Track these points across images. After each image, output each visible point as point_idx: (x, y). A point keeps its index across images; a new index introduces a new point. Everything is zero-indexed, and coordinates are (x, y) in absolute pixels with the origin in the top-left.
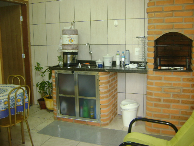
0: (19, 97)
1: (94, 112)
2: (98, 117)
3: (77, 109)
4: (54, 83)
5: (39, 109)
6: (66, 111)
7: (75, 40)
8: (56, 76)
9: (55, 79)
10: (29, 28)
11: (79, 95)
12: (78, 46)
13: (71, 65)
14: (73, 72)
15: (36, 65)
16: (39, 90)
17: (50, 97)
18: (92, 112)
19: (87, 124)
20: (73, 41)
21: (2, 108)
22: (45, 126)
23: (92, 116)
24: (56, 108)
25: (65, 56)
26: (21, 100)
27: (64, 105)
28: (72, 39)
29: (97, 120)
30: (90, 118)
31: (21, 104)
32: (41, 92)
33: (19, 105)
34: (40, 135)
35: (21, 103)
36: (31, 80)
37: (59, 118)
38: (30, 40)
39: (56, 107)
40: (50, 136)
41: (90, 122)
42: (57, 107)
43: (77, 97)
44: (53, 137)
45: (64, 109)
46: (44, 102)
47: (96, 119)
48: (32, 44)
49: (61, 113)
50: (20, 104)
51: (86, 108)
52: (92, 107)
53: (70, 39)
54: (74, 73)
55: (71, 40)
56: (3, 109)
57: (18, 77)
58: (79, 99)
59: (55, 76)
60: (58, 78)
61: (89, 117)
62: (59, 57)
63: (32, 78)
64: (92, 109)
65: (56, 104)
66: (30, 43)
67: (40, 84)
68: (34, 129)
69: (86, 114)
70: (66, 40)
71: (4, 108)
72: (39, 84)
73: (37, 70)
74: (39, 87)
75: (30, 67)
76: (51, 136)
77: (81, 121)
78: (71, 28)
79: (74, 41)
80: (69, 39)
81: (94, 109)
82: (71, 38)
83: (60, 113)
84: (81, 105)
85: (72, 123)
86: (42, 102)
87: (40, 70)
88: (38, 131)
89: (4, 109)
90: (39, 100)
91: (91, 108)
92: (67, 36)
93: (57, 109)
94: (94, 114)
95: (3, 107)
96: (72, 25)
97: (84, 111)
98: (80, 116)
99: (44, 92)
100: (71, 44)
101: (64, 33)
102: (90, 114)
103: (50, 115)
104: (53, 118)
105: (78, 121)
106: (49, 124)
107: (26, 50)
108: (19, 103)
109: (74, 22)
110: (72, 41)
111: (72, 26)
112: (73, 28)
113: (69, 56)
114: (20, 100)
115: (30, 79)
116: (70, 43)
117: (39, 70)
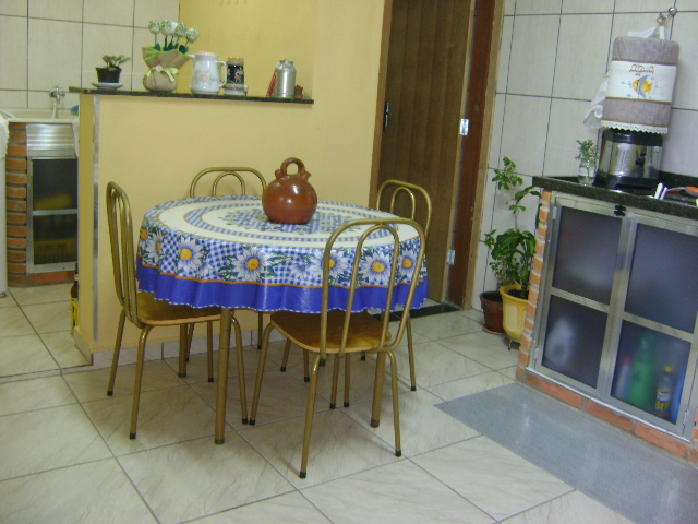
0: (382, 255)
1: (673, 394)
2: (684, 416)
3: (607, 363)
4: (541, 242)
5: (479, 328)
6: (564, 359)
7: (660, 84)
8: (554, 216)
9: (546, 227)
10: (500, 27)
11: (628, 308)
12: (670, 110)
13: (625, 184)
14: (620, 211)
15: (502, 167)
16: (492, 260)
17: (524, 294)
18: (665, 389)
19: (633, 434)
20: (649, 86)
21: (310, 278)
22: (474, 392)
23: (659, 407)
24: (529, 339)
25: (609, 143)
26: (386, 267)
27: (564, 333)
28: (649, 81)
29: (678, 427)
30: (654, 412)
31: (385, 284)
32: (500, 267)
33: (377, 284)
34: (442, 415)
35: (384, 279)
36: (473, 219)
37: (531, 379)
38: (494, 72)
39: (531, 332)
40: (474, 433)
41: (649, 428)
42: (533, 335)
43: (617, 314)
44: (483, 438)
45: (559, 350)
46: (502, 306)
47: (674, 422)
48: (500, 87)
49: (545, 361)
50: (381, 283)
51: (643, 368)
52: (668, 369)
53: (638, 78)
54: (624, 215)
55: (641, 84)
56: (313, 280)
57: (414, 190)
58: (625, 323)
59: (550, 214)
60: (558, 222)
61: (649, 406)
62: (585, 147)
63: (479, 210)
64: (667, 379)
65: (532, 322)
66: (494, 84)
67: (499, 237)
68: (430, 389)
69: (639, 391)
70: (623, 81)
71: (317, 279)
72: (495, 236)
73: (500, 184)
74: (493, 247)
75: (480, 172)
76: (478, 430)
77: (611, 412)
78: (655, 35)
79: (653, 88)
80: (633, 78)
81: (677, 380)
82: (643, 74)
83: (540, 361)
84: (626, 351)
85: (576, 410)
86: (495, 304)
87: (510, 185)
88: (441, 402)
89: (316, 284)
90: (486, 297)
91: (665, 373)
92: (628, 65)
93: (532, 342)
94: (671, 401)
95: (316, 275)
96: (661, 24)
97: (634, 377)
98: (613, 393)
99: (507, 272)
100: (641, 97)
101: (619, 51)
102: (655, 395)
103: (508, 359)
104: (512, 373)
105: (599, 411)
106: (489, 388)
107: (477, 108)
108: (379, 278)
109: (672, 14)
110: (644, 88)
111: (662, 29)
112: (662, 36)
113: (624, 147)
114: (382, 268)
115: (471, 214)
116: (635, 95)
117: (507, 188)
